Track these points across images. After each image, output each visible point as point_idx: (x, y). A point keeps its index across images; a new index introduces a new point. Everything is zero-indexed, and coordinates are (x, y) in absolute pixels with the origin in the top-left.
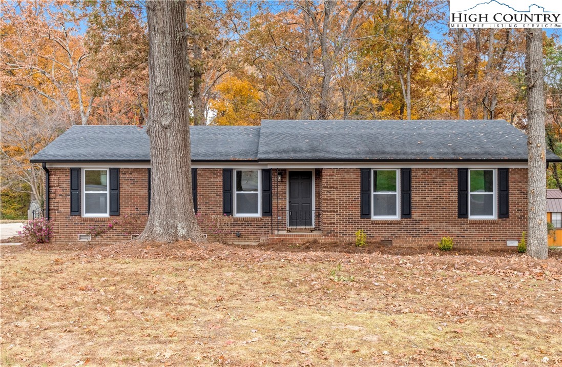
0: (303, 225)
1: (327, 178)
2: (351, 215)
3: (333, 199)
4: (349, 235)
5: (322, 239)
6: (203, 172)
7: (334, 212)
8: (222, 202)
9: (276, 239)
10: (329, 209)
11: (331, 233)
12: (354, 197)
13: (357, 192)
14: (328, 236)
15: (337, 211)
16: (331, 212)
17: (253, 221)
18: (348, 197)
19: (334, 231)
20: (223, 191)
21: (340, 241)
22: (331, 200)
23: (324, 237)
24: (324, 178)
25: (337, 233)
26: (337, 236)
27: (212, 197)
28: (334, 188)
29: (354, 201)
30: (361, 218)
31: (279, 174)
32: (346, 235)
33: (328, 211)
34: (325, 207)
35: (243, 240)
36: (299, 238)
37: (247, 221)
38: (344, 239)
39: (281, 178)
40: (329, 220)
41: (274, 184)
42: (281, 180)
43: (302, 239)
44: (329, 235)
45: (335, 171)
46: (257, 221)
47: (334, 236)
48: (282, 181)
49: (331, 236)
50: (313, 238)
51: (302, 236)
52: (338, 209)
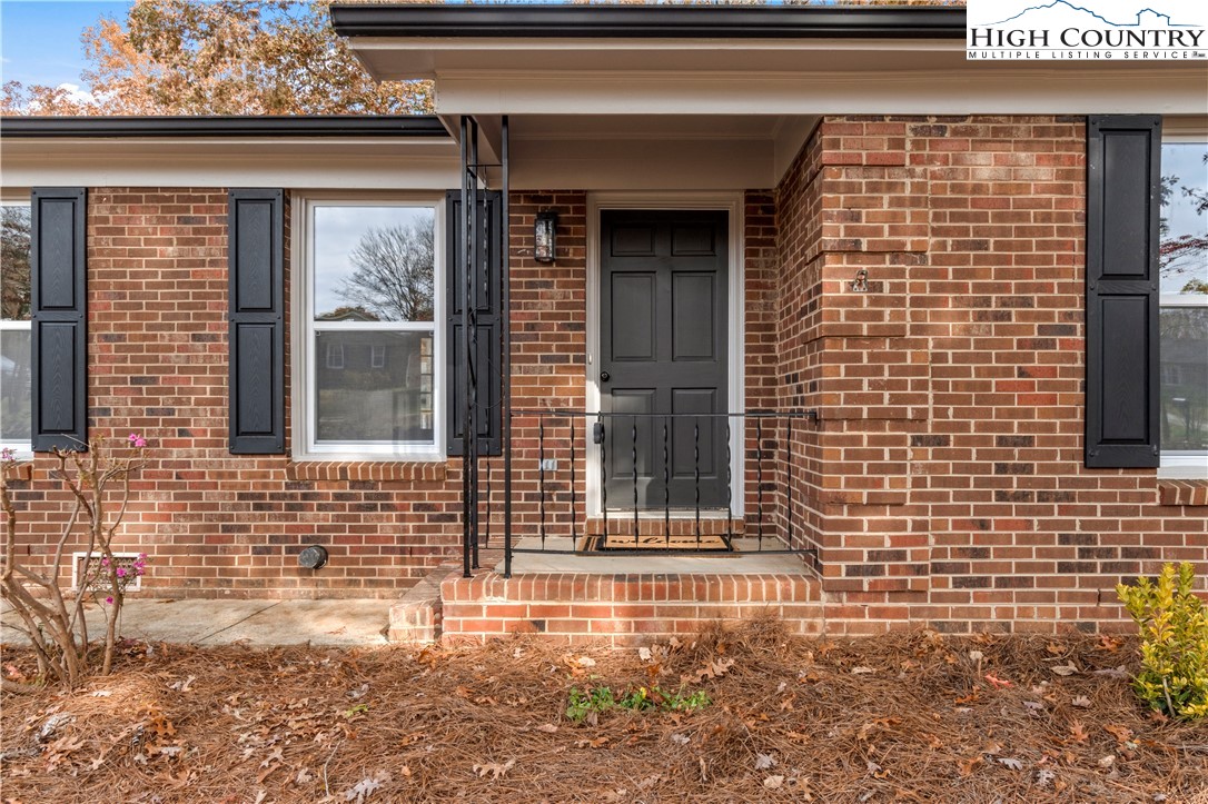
0: (684, 504)
1: (851, 188)
2: (1016, 442)
3: (896, 335)
4: (1002, 582)
5: (816, 612)
6: (123, 211)
7: (899, 420)
8: (225, 376)
9: (493, 610)
10: (863, 399)
11: (878, 571)
12: (1038, 316)
13: (1062, 287)
14: (854, 591)
15: (921, 418)
16: (876, 420)
17: (398, 483)
18: (998, 316)
19: (901, 556)
20: (228, 317)
21: (941, 627)
22: (876, 337)
23: (825, 600)
24: (833, 187)
25: (920, 570)
26: (918, 593)
27: (171, 349)
28: (897, 253)
29: (1036, 344)
30: (1087, 467)
31: (544, 216)
32: (983, 582)
33: (854, 420)
34: (840, 385)
35: (341, 590)
36: (654, 603)
37: (364, 484)
38: (971, 612)
39: (557, 242)
40: (863, 483)
41: (516, 276)
42: (557, 252)
43: (675, 612)
44: (866, 581)
45: (909, 137)
46: (419, 483)
47: (899, 591)
48: (557, 260)
49: (876, 593)
50: (749, 604)
51: (674, 595)
52: (930, 405)
